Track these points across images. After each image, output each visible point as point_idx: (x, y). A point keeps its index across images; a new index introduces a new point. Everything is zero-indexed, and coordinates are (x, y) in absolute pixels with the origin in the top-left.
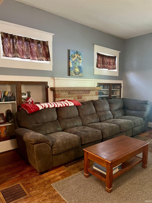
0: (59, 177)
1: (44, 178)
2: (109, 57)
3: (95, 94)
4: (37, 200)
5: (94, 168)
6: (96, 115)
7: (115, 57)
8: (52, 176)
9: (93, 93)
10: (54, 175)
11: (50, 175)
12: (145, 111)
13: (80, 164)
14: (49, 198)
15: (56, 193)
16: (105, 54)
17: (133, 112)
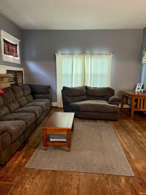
0: (25, 160)
1: (11, 167)
2: (12, 44)
3: (7, 81)
4: (27, 182)
5: (51, 140)
6: (17, 101)
7: (16, 45)
8: (17, 162)
9: (6, 80)
10: (18, 161)
11: (13, 162)
12: (49, 94)
13: (30, 145)
14: (35, 175)
15: (36, 169)
16: (9, 41)
17: (41, 95)
